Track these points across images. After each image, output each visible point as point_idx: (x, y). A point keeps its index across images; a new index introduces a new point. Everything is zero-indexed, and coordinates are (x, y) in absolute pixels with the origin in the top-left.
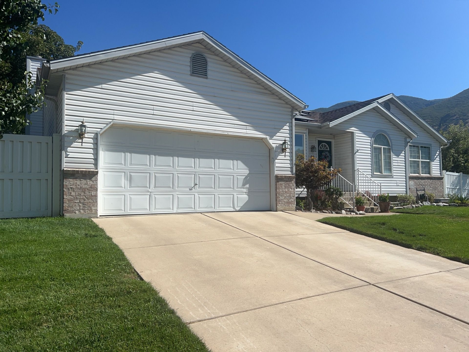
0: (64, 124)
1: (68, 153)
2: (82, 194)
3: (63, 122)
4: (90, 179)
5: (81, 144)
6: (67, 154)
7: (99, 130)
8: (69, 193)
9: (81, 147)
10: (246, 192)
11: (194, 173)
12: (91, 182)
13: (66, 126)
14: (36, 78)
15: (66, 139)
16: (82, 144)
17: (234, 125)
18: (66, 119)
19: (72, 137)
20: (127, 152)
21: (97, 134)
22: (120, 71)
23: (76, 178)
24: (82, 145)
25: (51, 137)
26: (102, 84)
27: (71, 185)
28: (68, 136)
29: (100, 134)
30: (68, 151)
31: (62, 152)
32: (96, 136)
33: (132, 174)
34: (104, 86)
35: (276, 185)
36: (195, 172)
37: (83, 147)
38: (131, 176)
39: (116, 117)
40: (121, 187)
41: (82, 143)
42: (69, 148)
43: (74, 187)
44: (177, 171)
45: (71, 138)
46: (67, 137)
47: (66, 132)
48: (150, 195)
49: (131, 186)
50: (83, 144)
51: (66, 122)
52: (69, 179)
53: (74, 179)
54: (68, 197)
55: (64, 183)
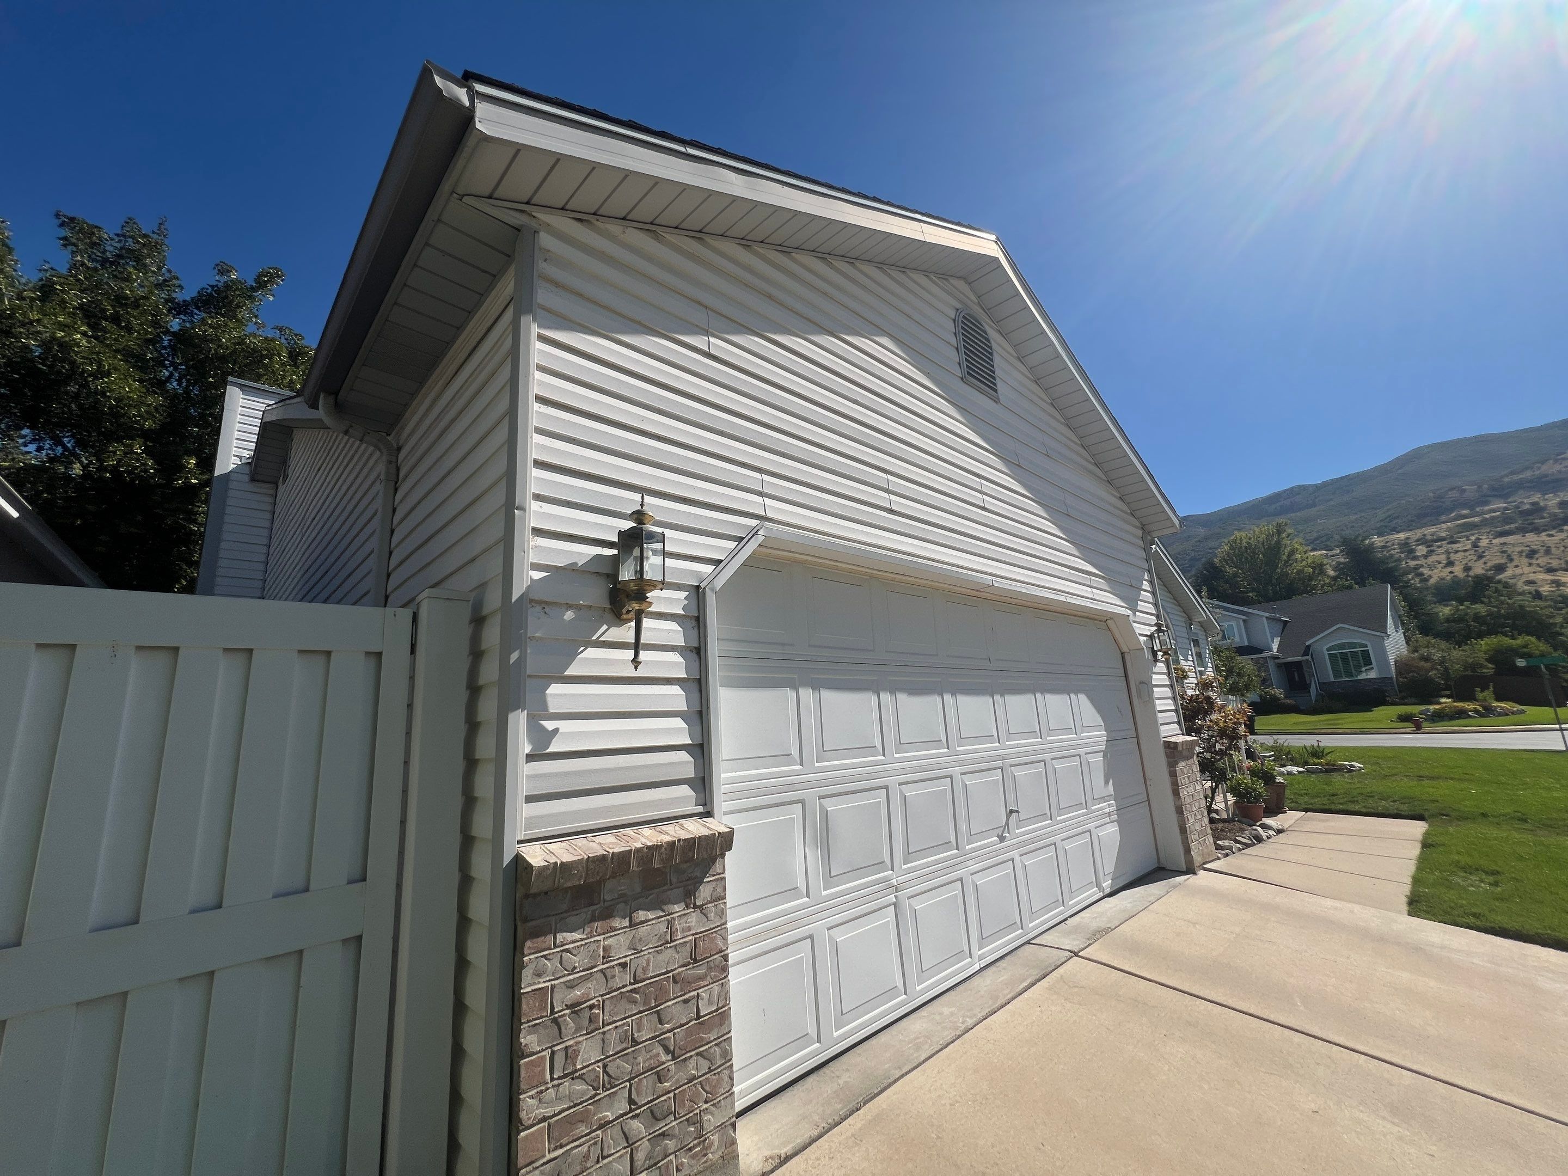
0: (523, 519)
1: (549, 725)
2: (645, 1035)
3: (523, 509)
4: (688, 896)
5: (630, 654)
6: (543, 729)
7: (709, 569)
8: (559, 1060)
9: (630, 672)
10: (1109, 814)
11: (1000, 763)
12: (694, 919)
13: (538, 532)
14: (255, 445)
15: (537, 626)
16: (637, 654)
17: (1067, 570)
18: (534, 488)
19: (569, 607)
20: (805, 684)
21: (697, 593)
22: (770, 297)
23: (607, 914)
24: (636, 662)
25: (407, 613)
26: (707, 333)
27: (571, 986)
28: (544, 604)
29: (713, 590)
30: (552, 709)
31: (511, 717)
32: (694, 602)
33: (831, 806)
34: (718, 345)
35: (1173, 774)
36: (1003, 758)
37: (642, 672)
38: (825, 815)
39: (774, 509)
40: (793, 892)
41: (637, 646)
42: (555, 689)
43: (592, 990)
44: (960, 763)
45: (569, 615)
46: (538, 608)
47: (537, 575)
48: (895, 904)
49: (830, 879)
50: (643, 655)
51: (535, 506)
52: (560, 937)
53: (593, 919)
54: (550, 1103)
55: (527, 975)
